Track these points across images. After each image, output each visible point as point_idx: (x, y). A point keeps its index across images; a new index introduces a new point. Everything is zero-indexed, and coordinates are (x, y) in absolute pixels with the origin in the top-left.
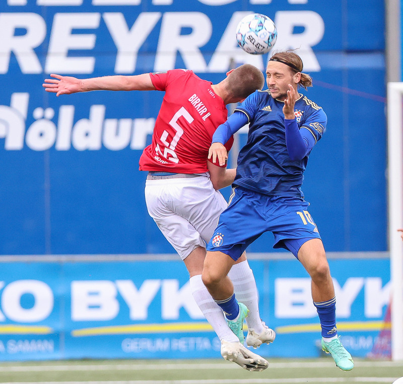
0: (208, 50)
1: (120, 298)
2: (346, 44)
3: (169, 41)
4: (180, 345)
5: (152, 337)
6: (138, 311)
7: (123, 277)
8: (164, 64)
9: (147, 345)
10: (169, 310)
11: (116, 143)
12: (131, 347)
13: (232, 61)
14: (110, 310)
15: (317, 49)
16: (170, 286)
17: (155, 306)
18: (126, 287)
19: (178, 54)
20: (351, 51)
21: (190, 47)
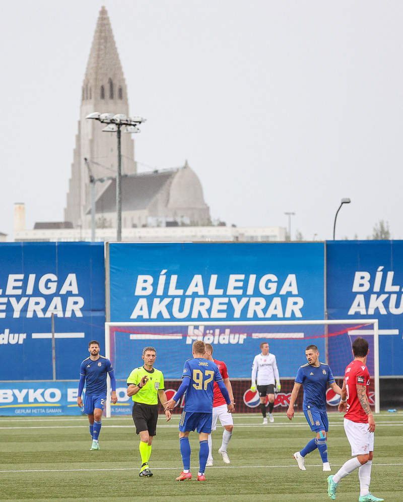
0: (45, 310)
1: (14, 395)
2: (92, 308)
3: (32, 307)
4: (35, 411)
5: (25, 408)
6: (20, 400)
7: (15, 388)
8: (30, 315)
9: (23, 411)
10: (31, 399)
11: (13, 342)
12: (18, 412)
13: (52, 314)
14: (11, 399)
15: (82, 310)
16: (31, 391)
17: (26, 397)
18: (16, 392)
19: (35, 311)
20: (93, 310)
21: (38, 309)
